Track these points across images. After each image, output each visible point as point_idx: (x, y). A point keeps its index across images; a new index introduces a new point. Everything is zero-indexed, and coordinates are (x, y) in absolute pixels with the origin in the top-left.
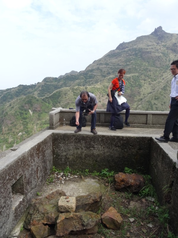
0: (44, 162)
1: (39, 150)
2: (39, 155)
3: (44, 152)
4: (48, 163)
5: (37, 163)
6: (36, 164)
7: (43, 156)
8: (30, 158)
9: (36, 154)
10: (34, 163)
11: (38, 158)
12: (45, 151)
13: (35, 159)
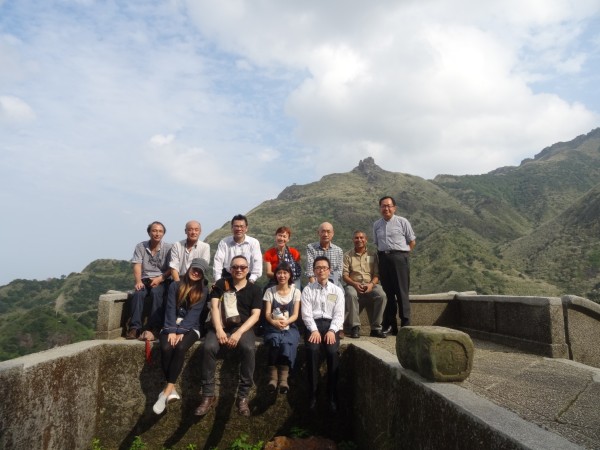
0: (70, 419)
1: (61, 377)
2: (58, 393)
3: (72, 390)
4: (80, 426)
5: (50, 415)
6: (47, 417)
7: (69, 401)
8: (31, 391)
9: (51, 385)
10: (40, 410)
11: (56, 400)
12: (76, 387)
13: (46, 398)
